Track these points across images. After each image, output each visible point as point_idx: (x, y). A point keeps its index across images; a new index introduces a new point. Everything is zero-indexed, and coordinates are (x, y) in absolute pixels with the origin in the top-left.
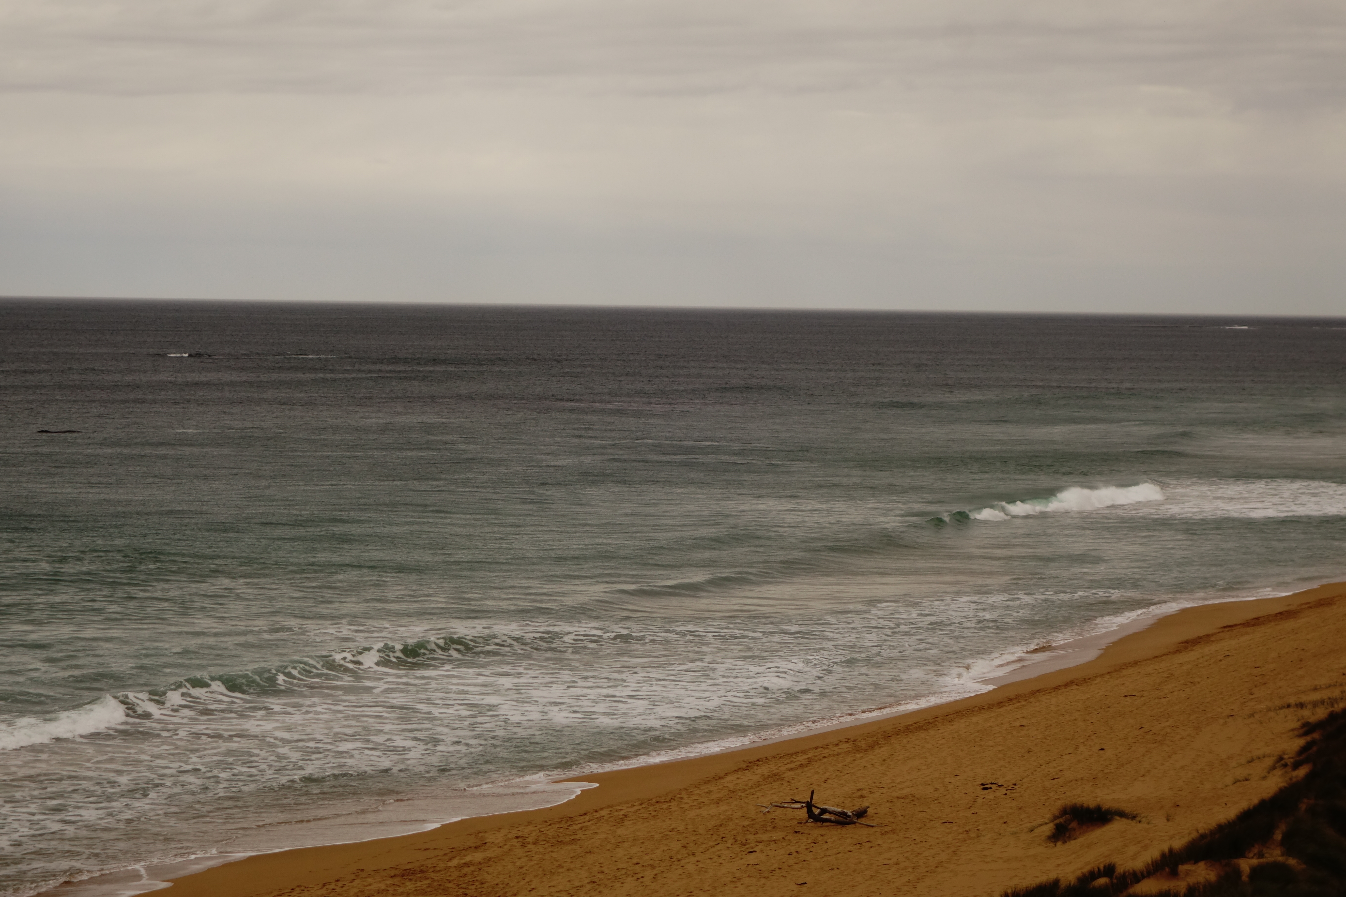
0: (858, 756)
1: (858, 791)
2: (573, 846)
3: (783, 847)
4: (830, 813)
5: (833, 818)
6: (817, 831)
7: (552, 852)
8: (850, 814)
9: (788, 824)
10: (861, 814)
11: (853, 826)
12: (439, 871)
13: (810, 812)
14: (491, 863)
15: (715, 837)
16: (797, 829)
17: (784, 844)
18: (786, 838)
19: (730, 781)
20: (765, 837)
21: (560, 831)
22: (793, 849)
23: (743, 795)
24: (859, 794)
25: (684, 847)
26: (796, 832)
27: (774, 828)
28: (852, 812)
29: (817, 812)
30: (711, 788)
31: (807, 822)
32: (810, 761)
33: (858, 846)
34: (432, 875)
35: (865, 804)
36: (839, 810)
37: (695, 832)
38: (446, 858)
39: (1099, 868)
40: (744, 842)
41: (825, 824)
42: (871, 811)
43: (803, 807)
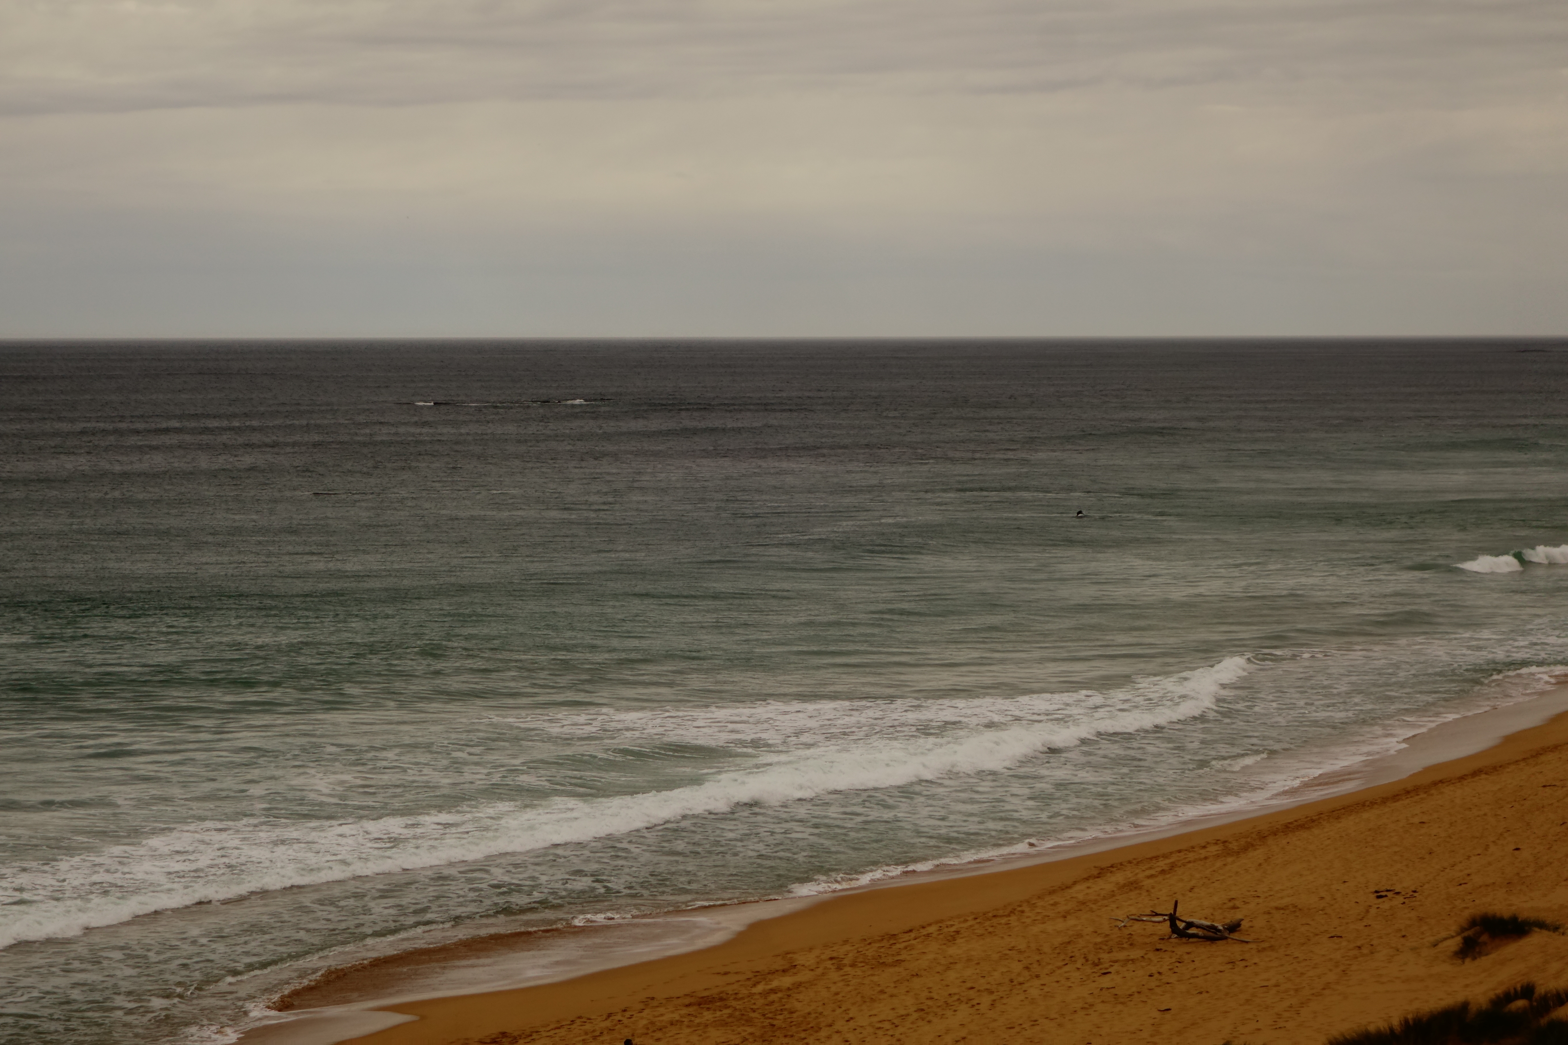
0: (1230, 859)
1: (1231, 900)
2: (897, 969)
3: (1143, 967)
4: (1198, 927)
5: (1200, 932)
6: (1182, 949)
7: (872, 975)
8: (1221, 928)
9: (1148, 940)
10: (1234, 927)
11: (1224, 942)
12: (742, 998)
13: (1173, 926)
14: (801, 989)
15: (1062, 957)
16: (1159, 947)
17: (1144, 964)
18: (1146, 957)
19: (1080, 891)
20: (1122, 955)
21: (882, 950)
22: (1153, 969)
23: (1093, 906)
24: (1231, 904)
25: (1027, 968)
26: (1157, 950)
27: (1131, 945)
28: (1223, 926)
29: (1181, 925)
30: (1057, 900)
31: (1170, 938)
32: (1173, 866)
33: (1230, 966)
34: (734, 1003)
35: (1238, 916)
36: (1208, 923)
37: (1039, 951)
38: (749, 983)
39: (1515, 989)
40: (1096, 961)
41: (1191, 940)
42: (1245, 924)
43: (1165, 920)
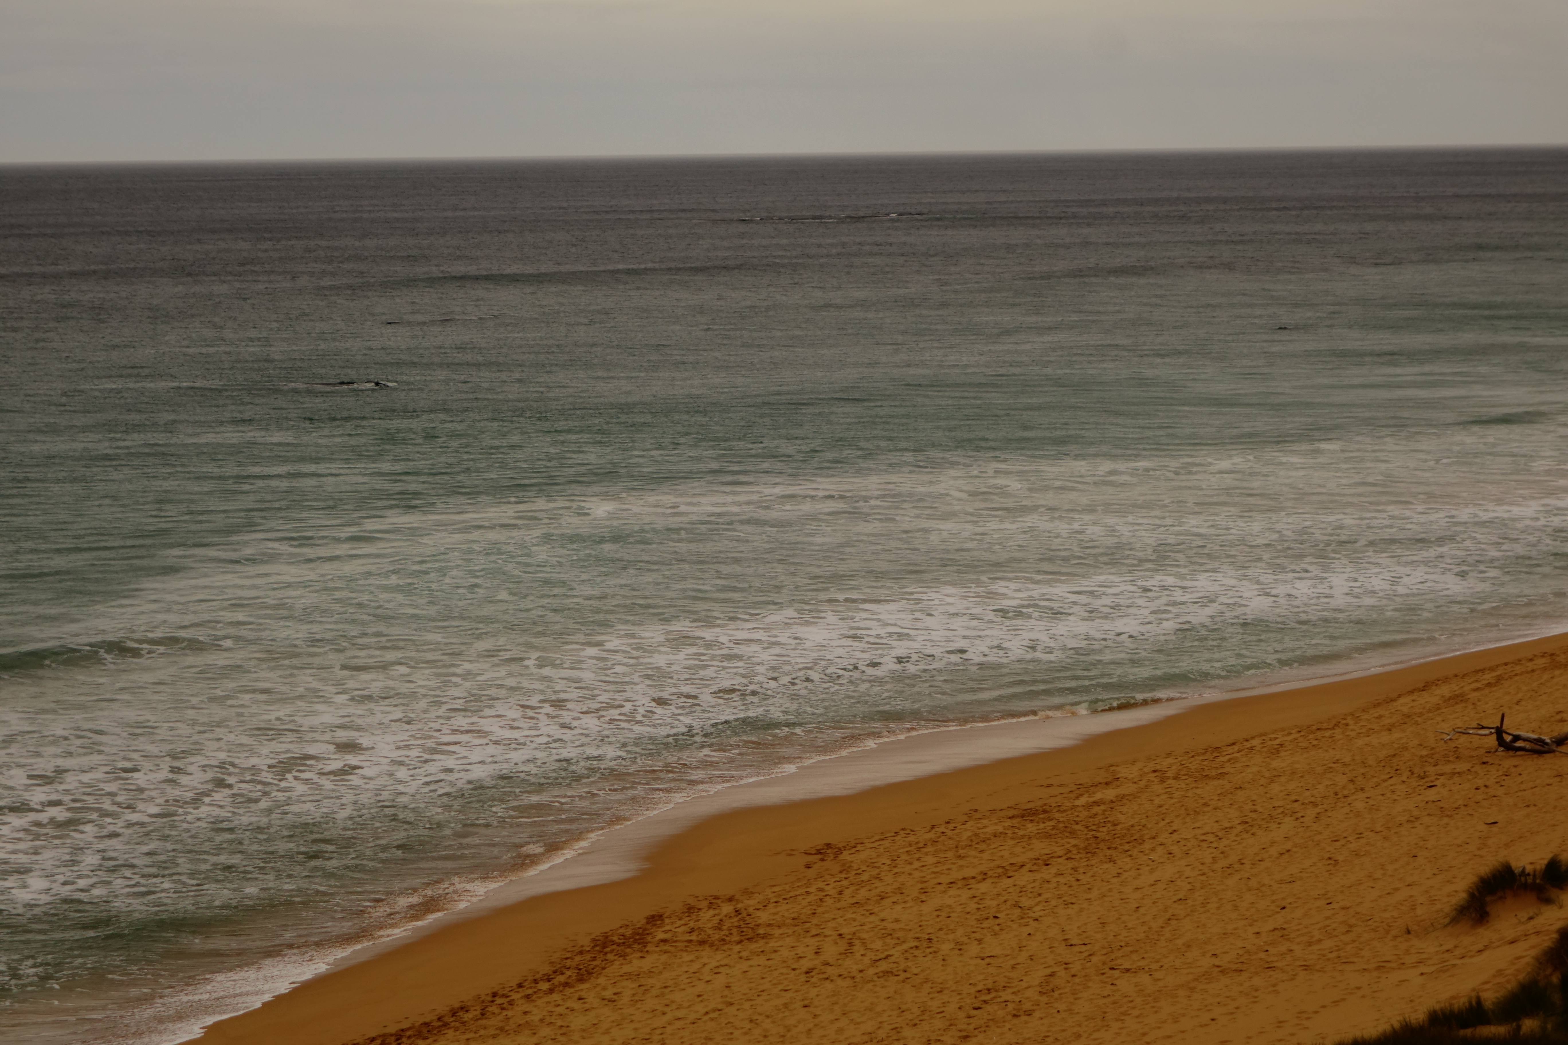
0: (1557, 672)
1: (1559, 713)
2: (1221, 782)
3: (1469, 780)
4: (1525, 740)
5: (1528, 746)
6: (1509, 762)
7: (1196, 788)
8: (1548, 741)
9: (1474, 753)
10: (1562, 740)
11: (1552, 755)
12: (1065, 811)
13: (1500, 738)
14: (1124, 801)
15: (1387, 770)
16: (1485, 760)
17: (1470, 777)
18: (1472, 770)
19: (1404, 704)
20: (1448, 768)
21: (1205, 763)
22: (1480, 783)
23: (1419, 720)
24: (1558, 717)
25: (1352, 781)
26: (1484, 763)
27: (1457, 758)
28: (1550, 739)
29: (1508, 738)
30: (1382, 713)
31: (1497, 751)
32: (1499, 679)
33: (1558, 779)
34: (1057, 815)
36: (1535, 736)
37: (1364, 764)
38: (1072, 795)
40: (1422, 774)
41: (1519, 753)
43: (1491, 733)
